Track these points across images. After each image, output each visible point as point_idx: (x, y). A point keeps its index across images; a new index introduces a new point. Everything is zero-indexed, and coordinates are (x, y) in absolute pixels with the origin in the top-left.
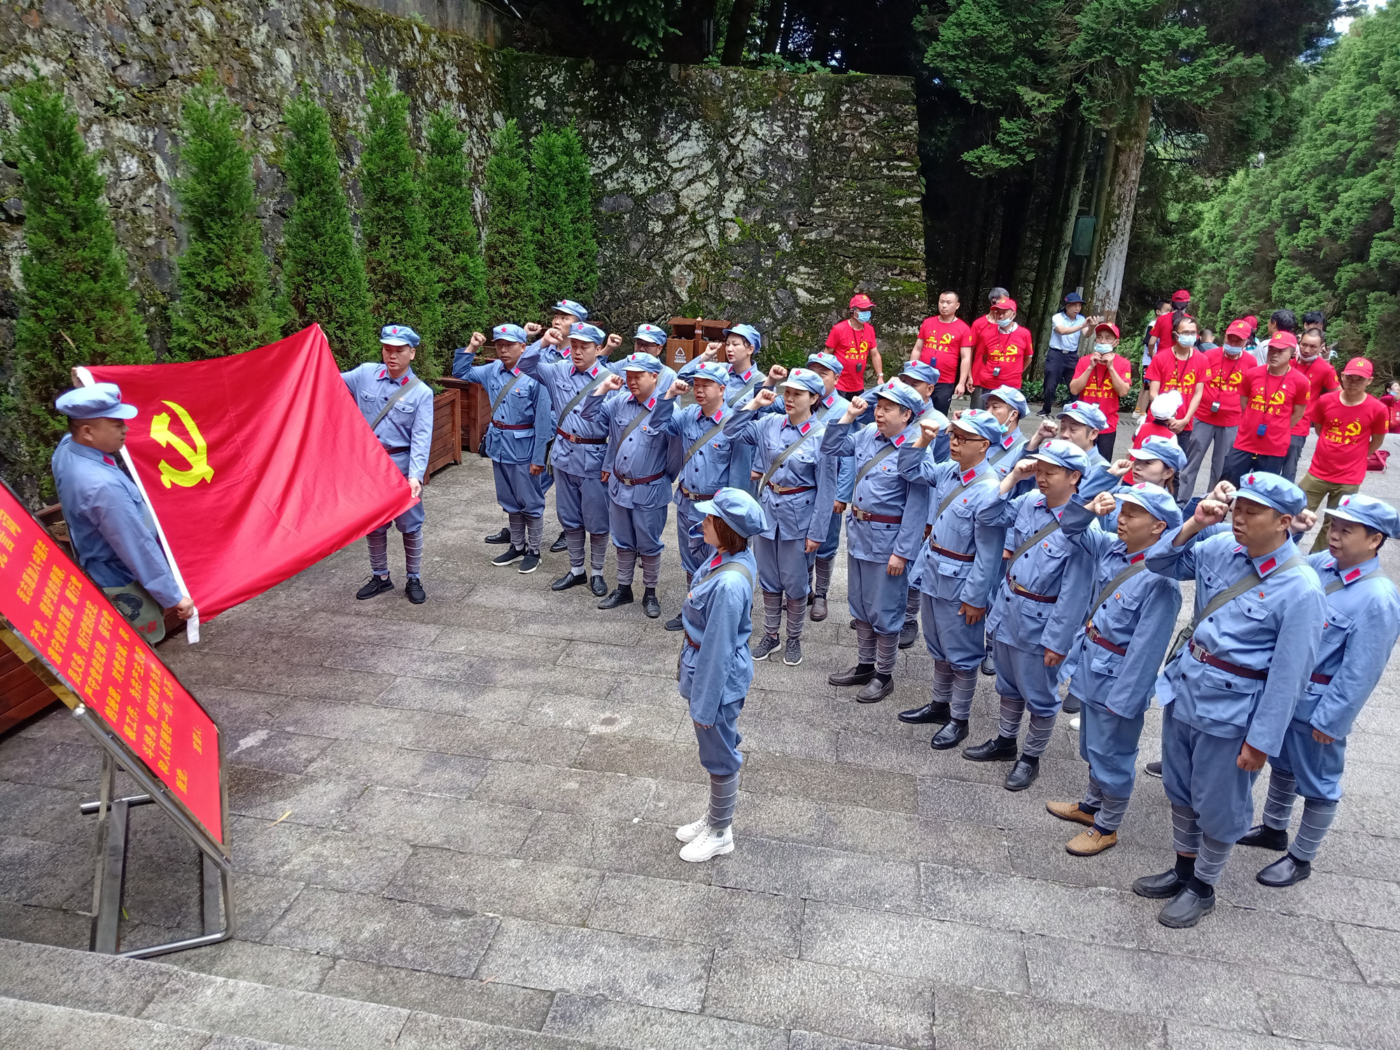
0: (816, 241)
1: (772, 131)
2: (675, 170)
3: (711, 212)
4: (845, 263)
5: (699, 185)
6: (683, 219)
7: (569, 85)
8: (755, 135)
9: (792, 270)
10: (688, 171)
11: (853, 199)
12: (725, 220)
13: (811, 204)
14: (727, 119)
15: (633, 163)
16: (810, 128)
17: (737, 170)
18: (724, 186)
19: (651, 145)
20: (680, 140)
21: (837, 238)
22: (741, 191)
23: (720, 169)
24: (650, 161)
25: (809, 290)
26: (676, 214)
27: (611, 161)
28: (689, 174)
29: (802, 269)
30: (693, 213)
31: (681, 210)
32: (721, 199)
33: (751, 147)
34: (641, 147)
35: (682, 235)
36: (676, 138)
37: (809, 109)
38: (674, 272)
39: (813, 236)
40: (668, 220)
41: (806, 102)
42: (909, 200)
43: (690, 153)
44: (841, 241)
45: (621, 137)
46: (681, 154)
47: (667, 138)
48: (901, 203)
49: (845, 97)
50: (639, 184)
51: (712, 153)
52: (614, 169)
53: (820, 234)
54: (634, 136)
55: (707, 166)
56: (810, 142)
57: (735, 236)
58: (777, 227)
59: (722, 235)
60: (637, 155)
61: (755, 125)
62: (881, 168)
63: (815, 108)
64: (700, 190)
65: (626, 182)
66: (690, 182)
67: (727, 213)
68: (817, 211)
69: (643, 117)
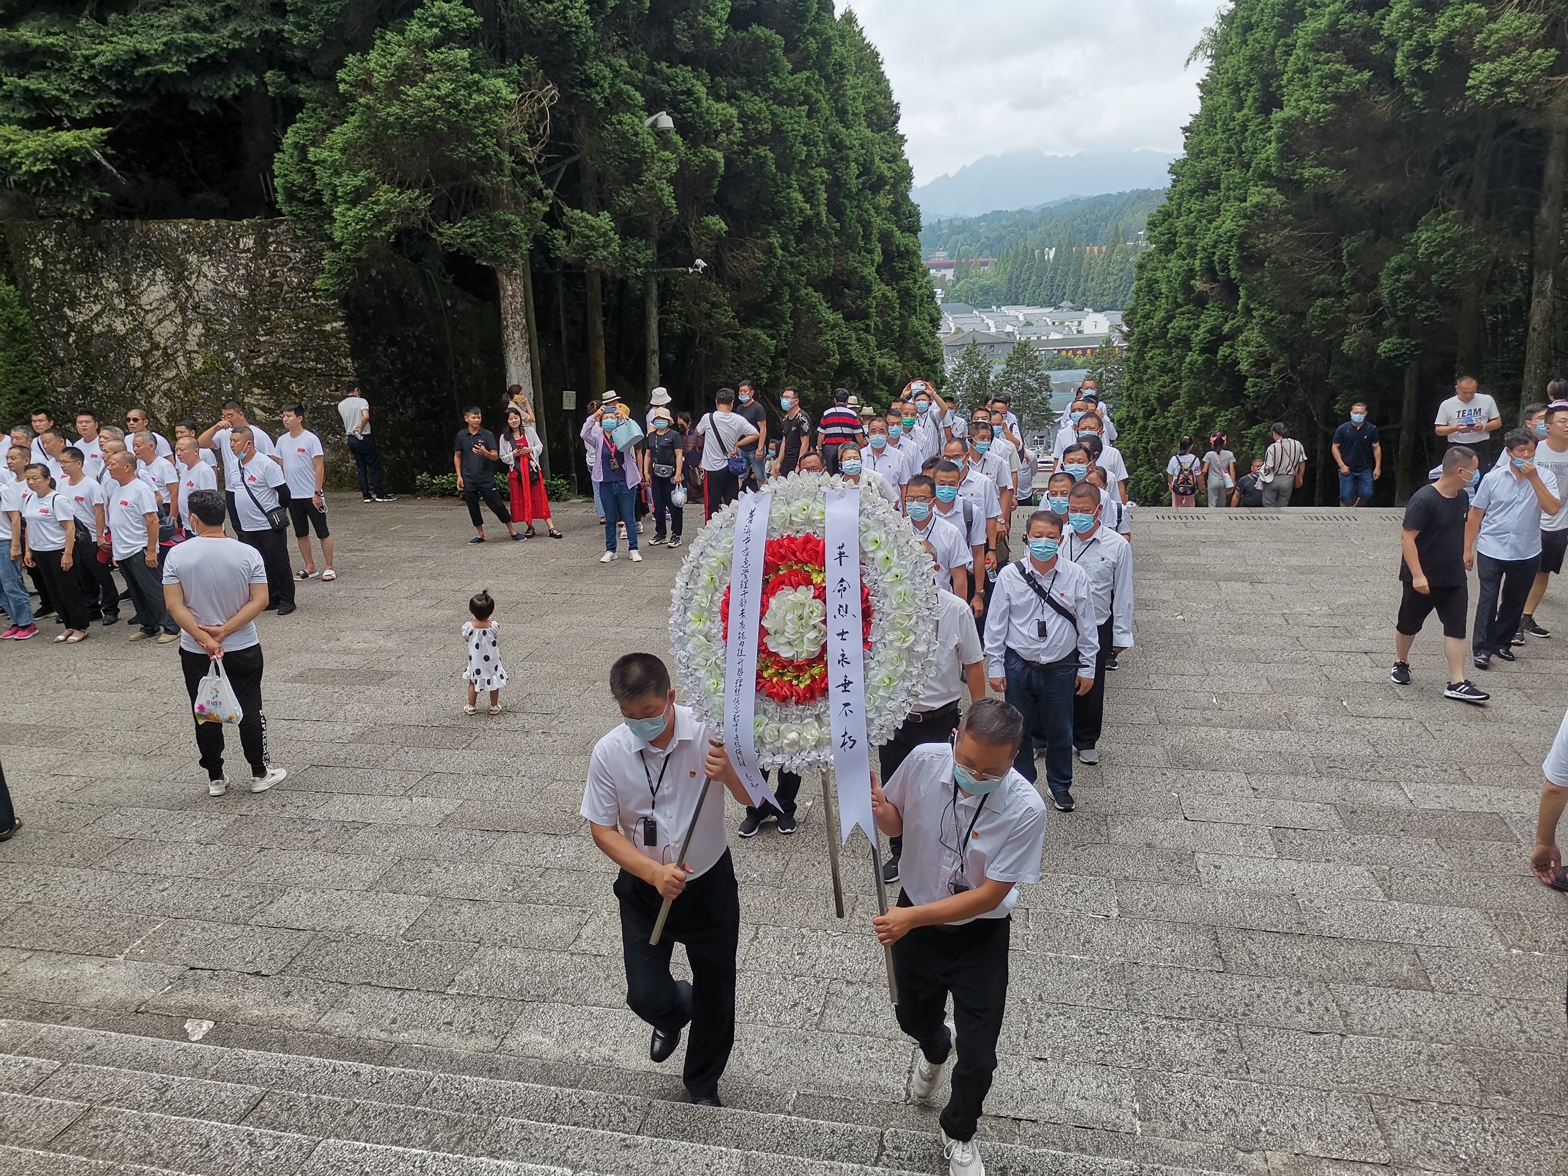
0: (264, 365)
1: (218, 272)
2: (147, 312)
3: (178, 346)
4: (290, 383)
5: (167, 323)
6: (156, 353)
7: (59, 245)
8: (205, 276)
9: (248, 392)
10: (157, 312)
11: (289, 326)
12: (190, 352)
13: (256, 332)
14: (183, 264)
15: (113, 308)
16: (246, 267)
17: (195, 308)
18: (186, 323)
19: (126, 291)
20: (149, 285)
21: (281, 361)
22: (200, 326)
23: (182, 309)
24: (127, 305)
25: (263, 409)
26: (151, 350)
27: (97, 308)
28: (160, 314)
29: (256, 390)
30: (165, 348)
31: (156, 346)
32: (185, 334)
33: (204, 287)
34: (119, 294)
35: (158, 368)
36: (145, 284)
37: (244, 251)
38: (155, 401)
39: (261, 361)
40: (144, 355)
41: (241, 246)
42: (335, 324)
43: (158, 296)
44: (285, 364)
45: (102, 287)
46: (152, 297)
47: (139, 284)
48: (328, 327)
49: (271, 239)
50: (120, 327)
51: (175, 295)
52: (98, 315)
53: (266, 359)
54: (113, 285)
55: (172, 306)
56: (249, 281)
57: (199, 365)
58: (232, 356)
59: (189, 365)
60: (116, 301)
61: (204, 268)
62: (309, 298)
63: (249, 250)
64: (168, 327)
65: (109, 326)
66: (160, 321)
67: (192, 345)
68: (262, 339)
69: (118, 268)
